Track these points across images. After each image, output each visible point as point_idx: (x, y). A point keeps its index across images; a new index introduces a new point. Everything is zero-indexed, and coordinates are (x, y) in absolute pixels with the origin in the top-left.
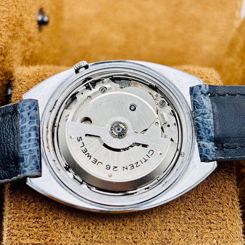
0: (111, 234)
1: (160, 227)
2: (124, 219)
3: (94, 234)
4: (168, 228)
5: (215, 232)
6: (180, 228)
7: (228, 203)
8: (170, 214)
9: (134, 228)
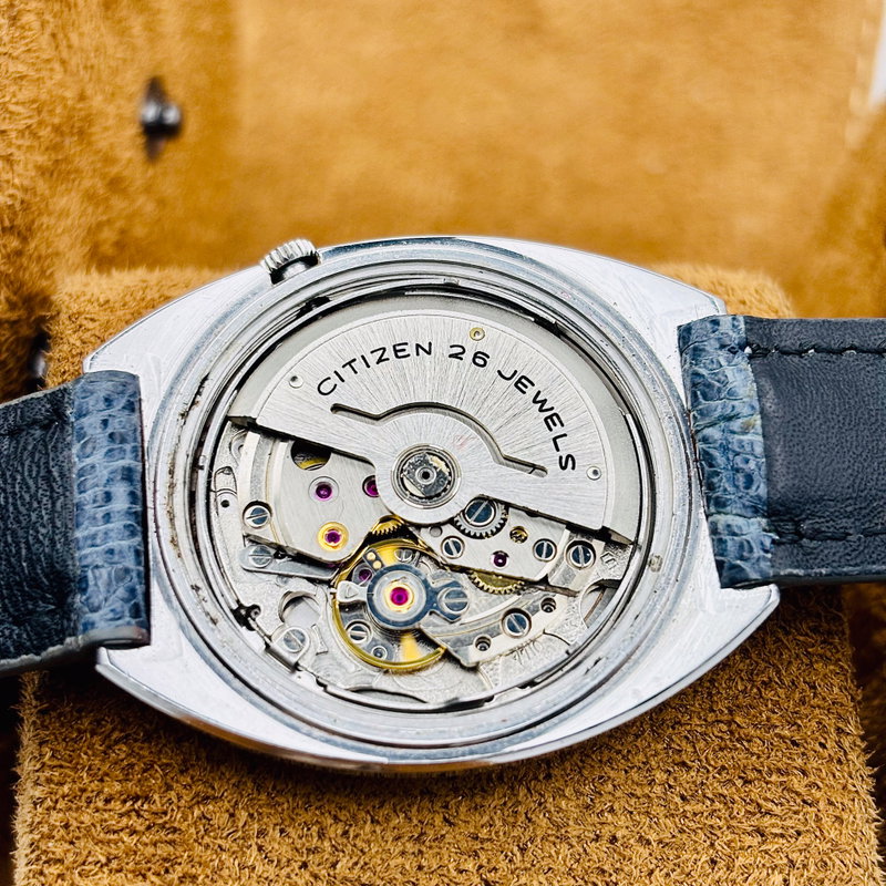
0: (403, 853)
1: (577, 827)
2: (448, 799)
3: (341, 854)
4: (606, 832)
5: (776, 846)
6: (652, 831)
7: (823, 741)
8: (614, 780)
9: (484, 833)
